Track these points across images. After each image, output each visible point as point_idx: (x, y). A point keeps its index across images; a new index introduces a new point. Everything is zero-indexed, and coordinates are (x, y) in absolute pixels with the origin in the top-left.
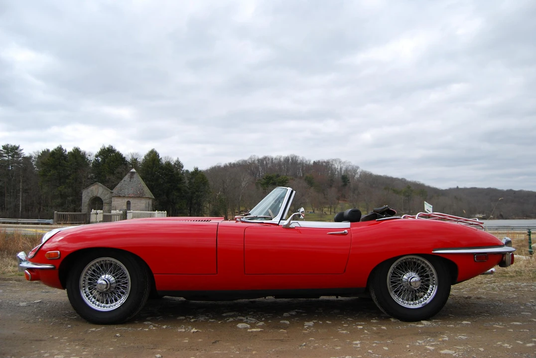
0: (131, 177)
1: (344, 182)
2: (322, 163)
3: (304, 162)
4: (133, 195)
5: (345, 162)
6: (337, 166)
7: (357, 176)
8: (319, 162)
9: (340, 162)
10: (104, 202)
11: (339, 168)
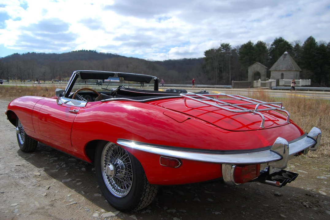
0: (284, 57)
4: (285, 69)
10: (261, 74)
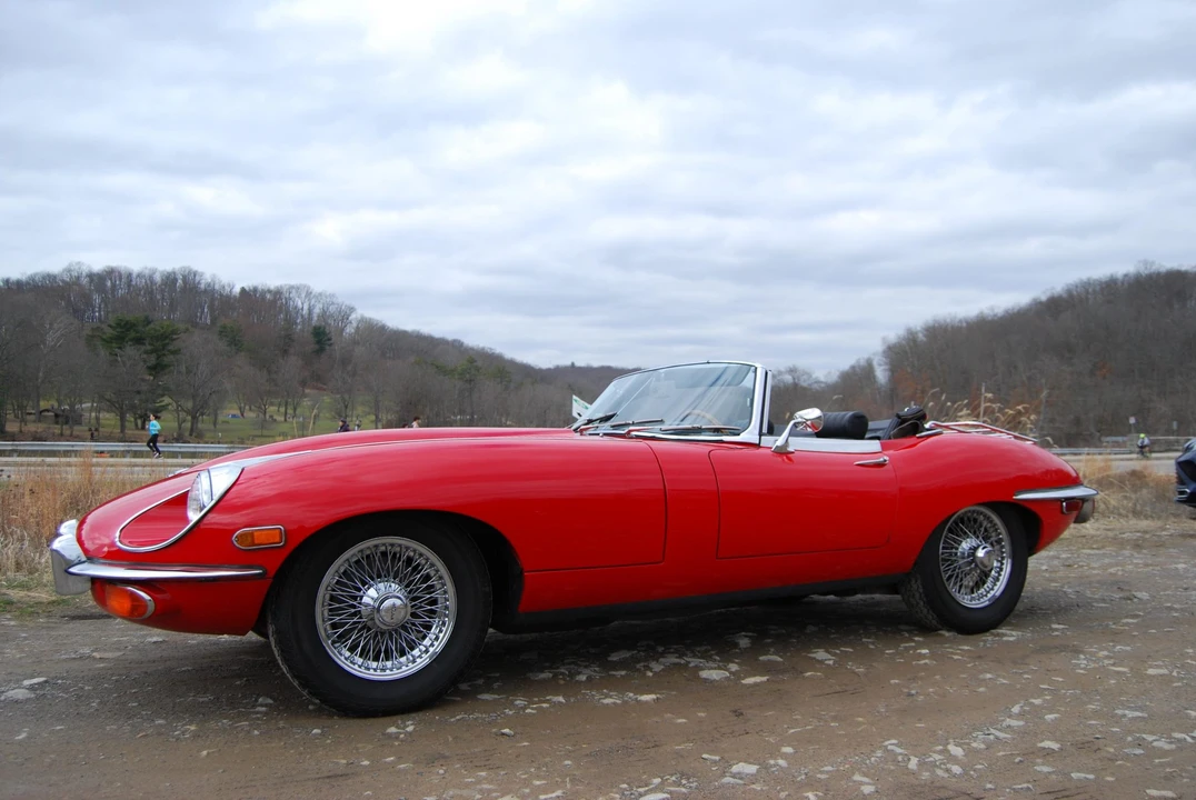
1: (319, 342)
2: (263, 293)
3: (217, 287)
5: (320, 294)
6: (300, 302)
7: (350, 330)
8: (255, 290)
9: (309, 294)
11: (306, 307)
